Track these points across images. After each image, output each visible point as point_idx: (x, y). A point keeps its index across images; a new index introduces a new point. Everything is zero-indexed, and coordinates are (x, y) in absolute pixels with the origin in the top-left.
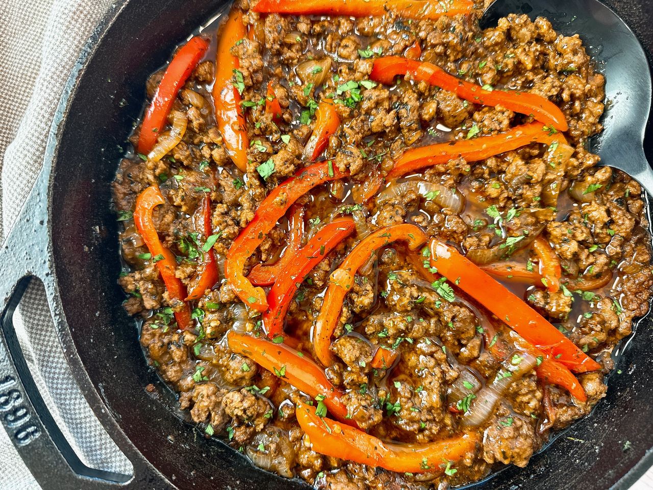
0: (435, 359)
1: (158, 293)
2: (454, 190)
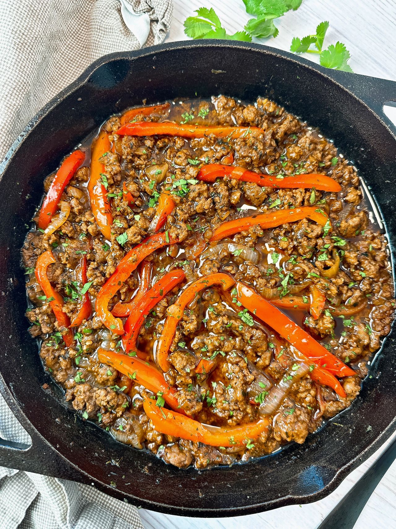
0: (239, 366)
1: (51, 323)
2: (253, 249)
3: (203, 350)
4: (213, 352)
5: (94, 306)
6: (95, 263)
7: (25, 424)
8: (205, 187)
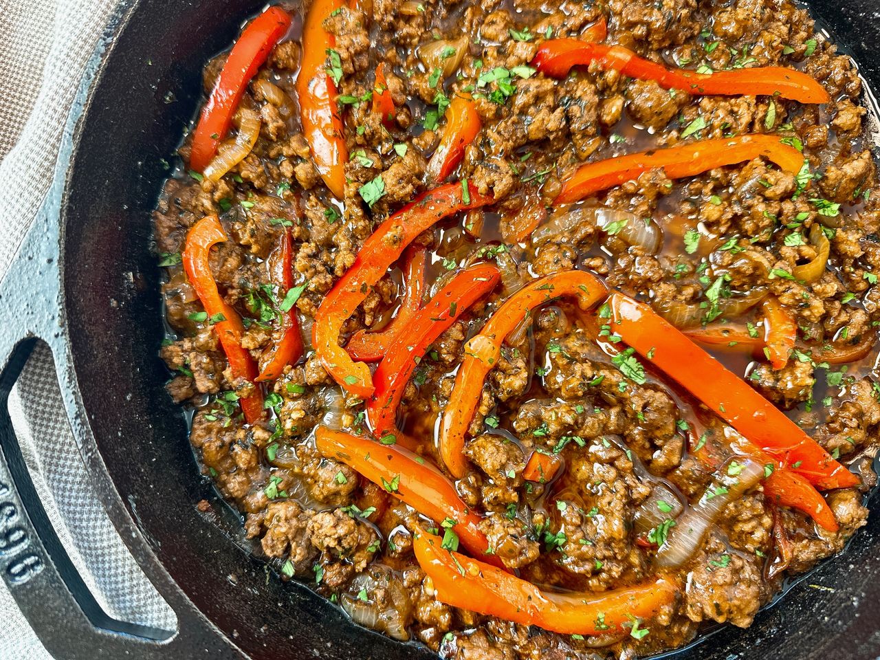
0: (616, 468)
1: (216, 371)
2: (648, 221)
3: (537, 433)
4: (558, 439)
5: (307, 338)
6: (313, 244)
7: (163, 585)
8: (550, 84)
